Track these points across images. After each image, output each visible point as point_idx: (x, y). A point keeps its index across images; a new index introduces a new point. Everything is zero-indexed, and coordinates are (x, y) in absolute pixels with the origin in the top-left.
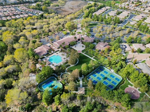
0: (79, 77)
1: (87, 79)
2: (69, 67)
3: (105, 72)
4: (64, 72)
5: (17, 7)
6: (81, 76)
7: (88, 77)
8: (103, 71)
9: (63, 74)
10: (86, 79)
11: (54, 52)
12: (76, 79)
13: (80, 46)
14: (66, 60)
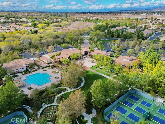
0: (84, 114)
1: (105, 117)
2: (62, 93)
3: (144, 103)
4: (50, 103)
5: (6, 25)
6: (89, 112)
7: (107, 113)
8: (140, 102)
9: (47, 106)
10: (103, 117)
11: (40, 68)
12: (77, 119)
13: (89, 61)
14: (59, 79)
